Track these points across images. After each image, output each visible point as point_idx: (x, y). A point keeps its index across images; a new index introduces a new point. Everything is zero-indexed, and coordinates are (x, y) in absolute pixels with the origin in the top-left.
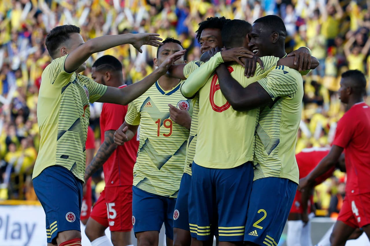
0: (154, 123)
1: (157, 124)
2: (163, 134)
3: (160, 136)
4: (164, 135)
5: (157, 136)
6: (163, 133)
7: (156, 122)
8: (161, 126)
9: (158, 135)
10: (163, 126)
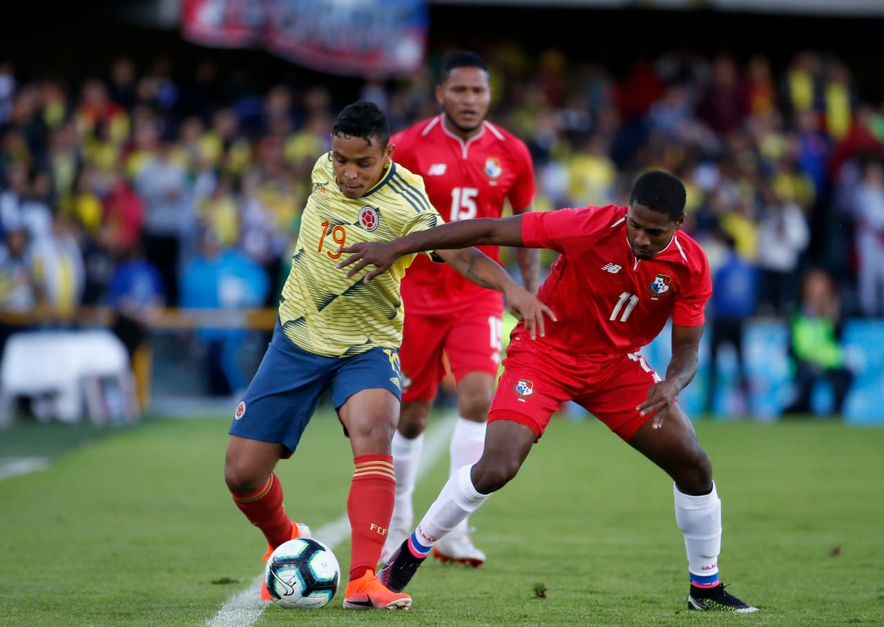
0: (319, 224)
1: (324, 227)
2: (327, 250)
3: (322, 252)
4: (329, 253)
5: (317, 250)
6: (329, 250)
7: (323, 225)
8: (328, 234)
9: (320, 251)
10: (331, 236)
